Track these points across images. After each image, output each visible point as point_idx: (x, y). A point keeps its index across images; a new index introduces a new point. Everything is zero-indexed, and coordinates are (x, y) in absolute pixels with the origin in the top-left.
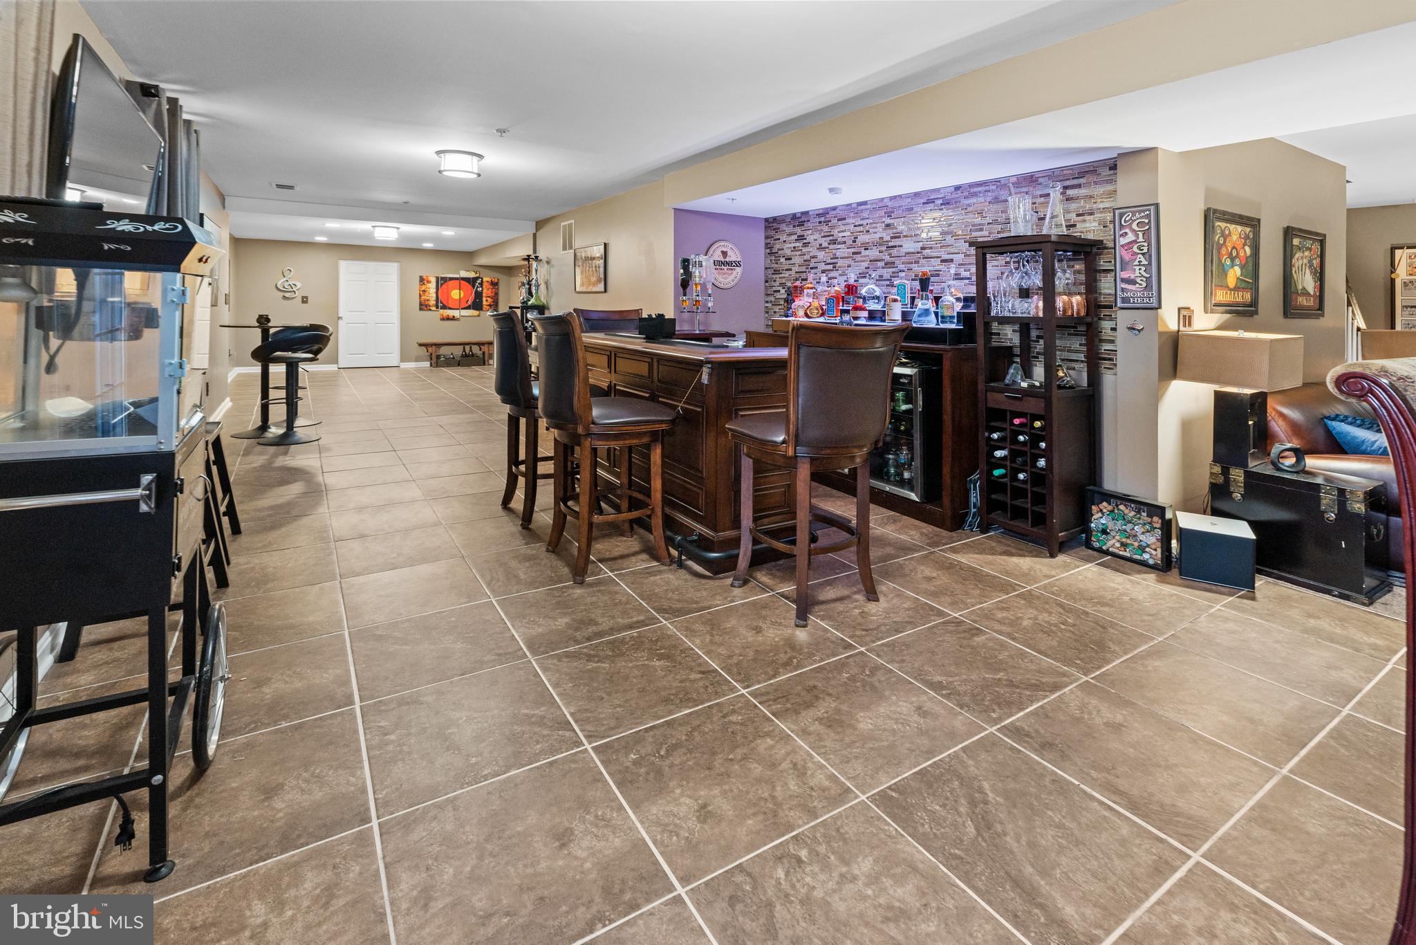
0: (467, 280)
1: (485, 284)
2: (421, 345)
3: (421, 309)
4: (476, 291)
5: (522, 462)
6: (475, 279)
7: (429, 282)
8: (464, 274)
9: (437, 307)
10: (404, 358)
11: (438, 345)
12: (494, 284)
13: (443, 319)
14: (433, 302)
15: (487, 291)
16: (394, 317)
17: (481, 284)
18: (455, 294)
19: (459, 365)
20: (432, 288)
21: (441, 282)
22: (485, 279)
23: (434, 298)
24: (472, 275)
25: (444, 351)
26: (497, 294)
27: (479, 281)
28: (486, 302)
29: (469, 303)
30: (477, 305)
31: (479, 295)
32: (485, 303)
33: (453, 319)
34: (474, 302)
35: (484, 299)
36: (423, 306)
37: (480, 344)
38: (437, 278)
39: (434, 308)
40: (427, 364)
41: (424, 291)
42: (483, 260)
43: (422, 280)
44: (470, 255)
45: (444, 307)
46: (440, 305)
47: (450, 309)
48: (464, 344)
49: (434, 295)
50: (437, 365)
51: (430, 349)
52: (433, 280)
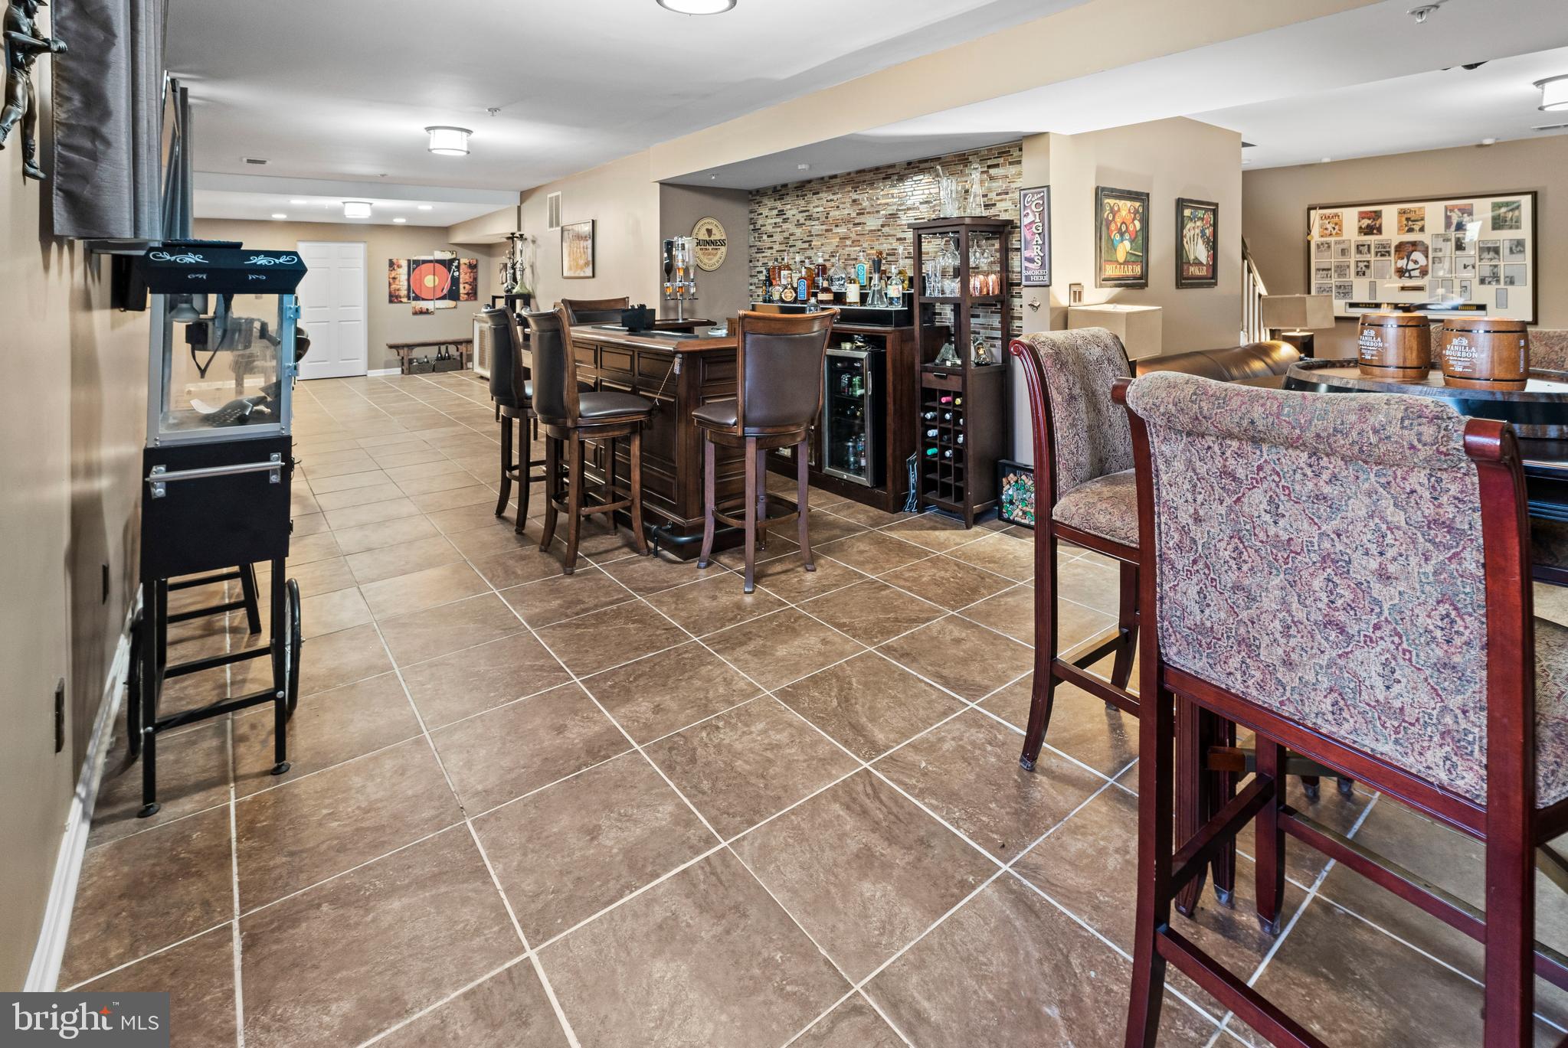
0: (441, 262)
1: (462, 267)
2: (391, 347)
3: (391, 301)
4: (453, 276)
5: (516, 468)
6: (452, 261)
7: (399, 266)
8: (439, 255)
9: (409, 299)
10: (371, 366)
11: (411, 347)
12: (473, 267)
13: (415, 313)
14: (404, 292)
15: (464, 276)
16: (360, 312)
17: (458, 267)
18: (429, 281)
19: (434, 371)
20: (403, 274)
21: (414, 265)
22: (463, 261)
23: (406, 287)
24: (447, 256)
25: (418, 353)
26: (475, 279)
27: (456, 264)
28: (463, 289)
29: (445, 291)
30: (453, 295)
31: (455, 281)
32: (462, 291)
33: (427, 312)
34: (450, 291)
35: (461, 286)
36: (393, 298)
37: (457, 343)
38: (409, 261)
39: (405, 300)
40: (398, 370)
41: (394, 278)
42: (460, 237)
43: (391, 264)
44: (445, 230)
45: (417, 298)
46: (412, 295)
47: (423, 299)
48: (439, 344)
49: (406, 283)
50: (410, 372)
51: (401, 352)
52: (404, 264)
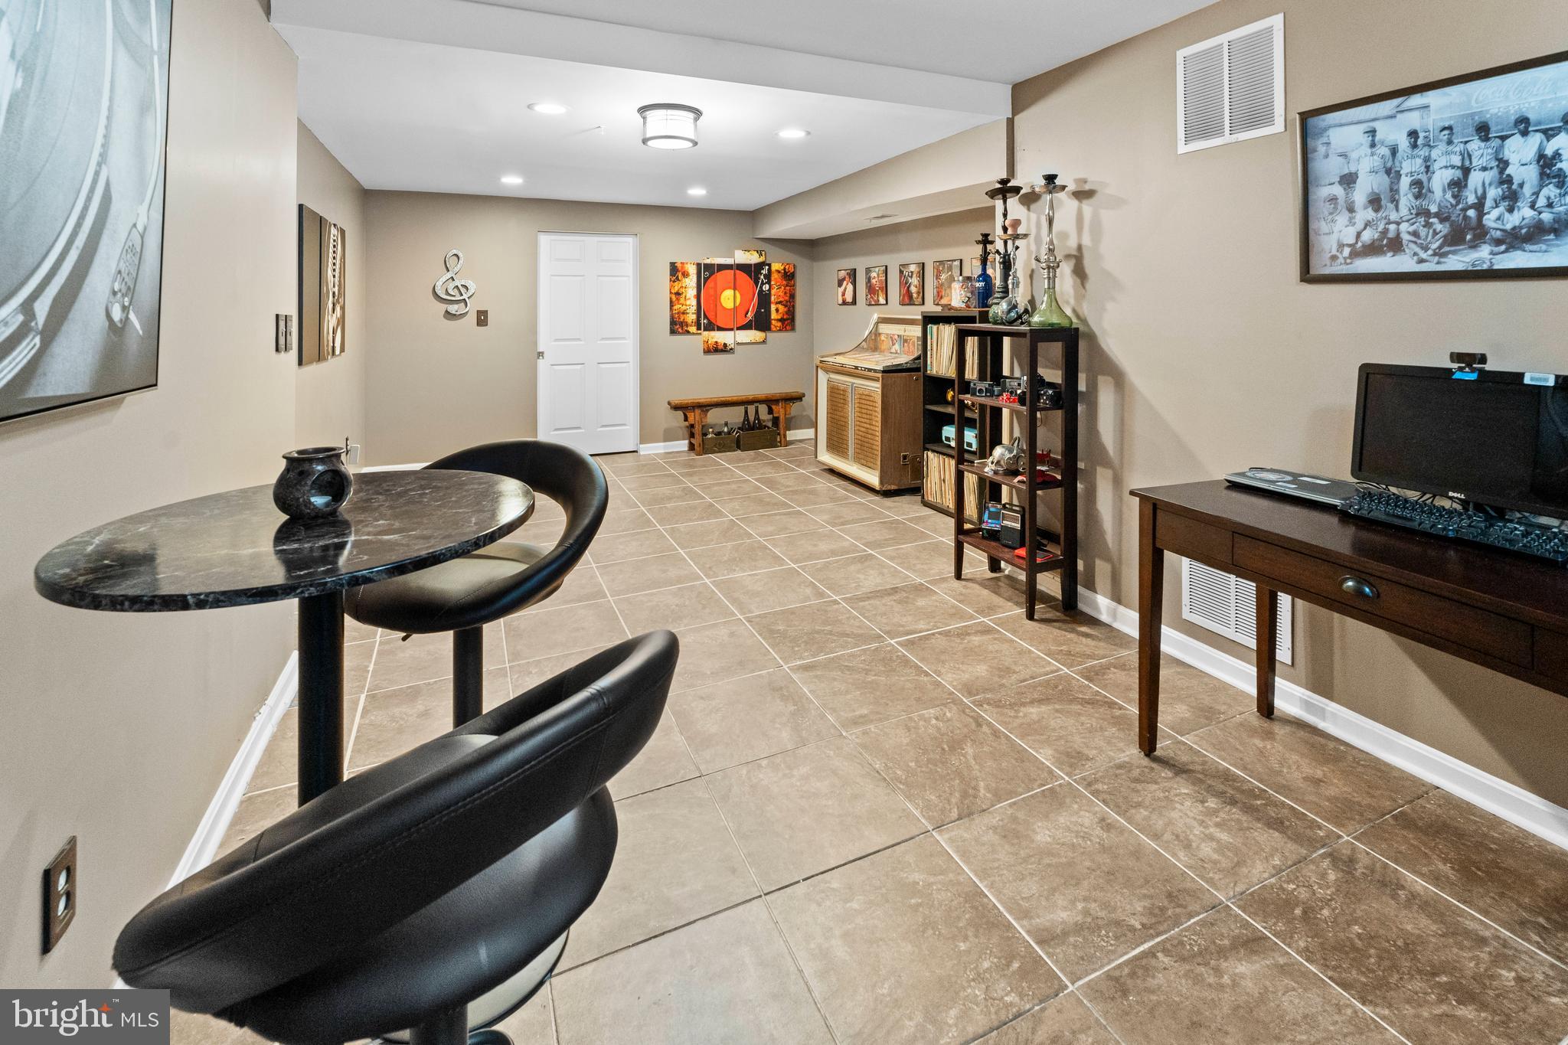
0: (744, 268)
1: (775, 276)
2: (676, 408)
3: (673, 332)
4: (761, 291)
6: (759, 266)
7: (686, 275)
8: (742, 257)
9: (699, 328)
10: (646, 435)
11: (704, 407)
12: (789, 276)
13: (708, 351)
14: (691, 317)
15: (776, 293)
16: (628, 349)
17: (768, 277)
18: (728, 299)
19: (739, 447)
20: (691, 282)
21: (707, 271)
22: (776, 266)
23: (694, 308)
24: (753, 258)
25: (715, 417)
26: (792, 296)
27: (765, 271)
28: (775, 313)
29: (750, 315)
30: (761, 322)
31: (764, 300)
32: (774, 315)
33: (724, 349)
34: (757, 314)
35: (773, 307)
36: (677, 326)
37: (770, 402)
38: (699, 265)
39: (693, 329)
40: (683, 445)
41: (678, 294)
42: (789, 225)
43: (675, 271)
44: (751, 217)
45: (711, 327)
46: (703, 321)
47: (720, 329)
48: (745, 403)
49: (694, 302)
50: (705, 450)
51: (691, 416)
52: (692, 270)
